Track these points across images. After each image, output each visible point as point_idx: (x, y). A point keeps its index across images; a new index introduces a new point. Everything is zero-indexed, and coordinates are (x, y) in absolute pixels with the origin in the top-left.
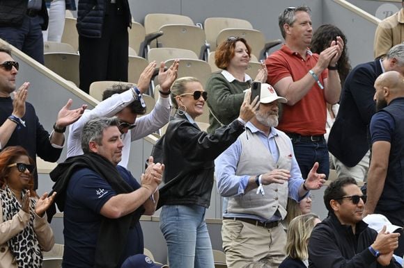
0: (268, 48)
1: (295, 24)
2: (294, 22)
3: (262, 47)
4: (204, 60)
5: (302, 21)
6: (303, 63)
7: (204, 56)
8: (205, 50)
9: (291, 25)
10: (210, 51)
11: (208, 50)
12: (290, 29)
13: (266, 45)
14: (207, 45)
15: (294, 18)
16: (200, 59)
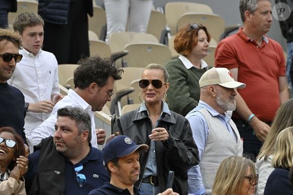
0: (227, 33)
1: (256, 13)
2: (256, 10)
3: (222, 32)
4: (164, 43)
5: (264, 10)
6: (258, 50)
7: (164, 40)
8: (165, 34)
9: (252, 12)
10: (171, 35)
11: (169, 34)
12: (251, 16)
13: (226, 29)
14: (168, 29)
15: (257, 6)
16: (160, 42)
